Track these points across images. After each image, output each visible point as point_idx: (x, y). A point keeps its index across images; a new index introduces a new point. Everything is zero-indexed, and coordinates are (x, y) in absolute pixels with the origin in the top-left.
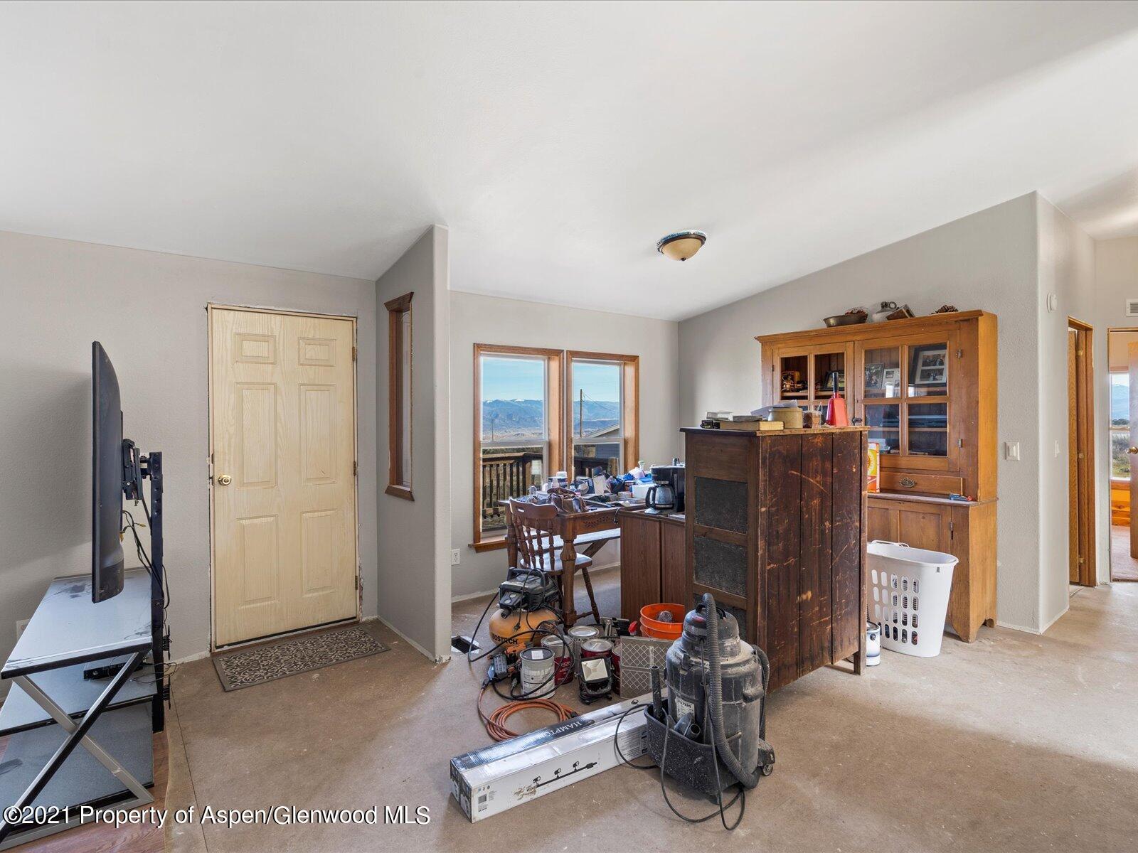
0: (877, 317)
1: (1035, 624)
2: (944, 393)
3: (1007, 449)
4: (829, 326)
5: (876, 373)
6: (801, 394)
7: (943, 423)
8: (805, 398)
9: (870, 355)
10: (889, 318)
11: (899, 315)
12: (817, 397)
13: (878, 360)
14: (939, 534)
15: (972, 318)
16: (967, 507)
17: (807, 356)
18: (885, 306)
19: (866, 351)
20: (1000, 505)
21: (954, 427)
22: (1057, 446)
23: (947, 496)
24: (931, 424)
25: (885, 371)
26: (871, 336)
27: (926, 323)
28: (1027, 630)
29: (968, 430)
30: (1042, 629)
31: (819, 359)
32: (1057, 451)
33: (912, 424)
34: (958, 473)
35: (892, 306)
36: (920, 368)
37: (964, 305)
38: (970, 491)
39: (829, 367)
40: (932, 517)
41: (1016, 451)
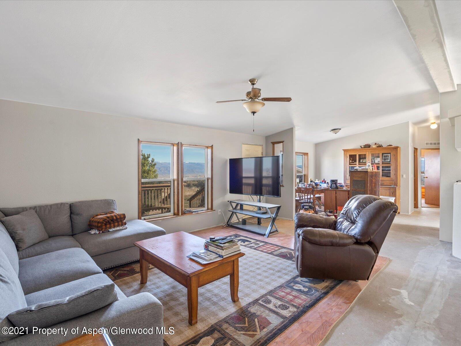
0: (374, 146)
1: (408, 213)
2: (390, 164)
3: (402, 176)
4: (361, 148)
5: (373, 159)
6: (355, 163)
7: (390, 170)
8: (356, 164)
9: (372, 155)
10: (377, 147)
11: (380, 146)
12: (359, 164)
13: (374, 156)
14: (390, 193)
15: (396, 148)
16: (396, 188)
17: (356, 155)
18: (376, 144)
19: (372, 154)
20: (401, 188)
21: (392, 171)
22: (412, 175)
23: (391, 186)
24: (387, 170)
25: (375, 158)
26: (373, 150)
27: (385, 148)
28: (407, 214)
29: (395, 171)
30: (410, 214)
31: (360, 155)
32: (412, 176)
33: (383, 170)
34: (393, 181)
35: (378, 144)
36: (383, 158)
37: (394, 145)
38: (396, 184)
39: (362, 157)
40: (388, 190)
41: (404, 176)
